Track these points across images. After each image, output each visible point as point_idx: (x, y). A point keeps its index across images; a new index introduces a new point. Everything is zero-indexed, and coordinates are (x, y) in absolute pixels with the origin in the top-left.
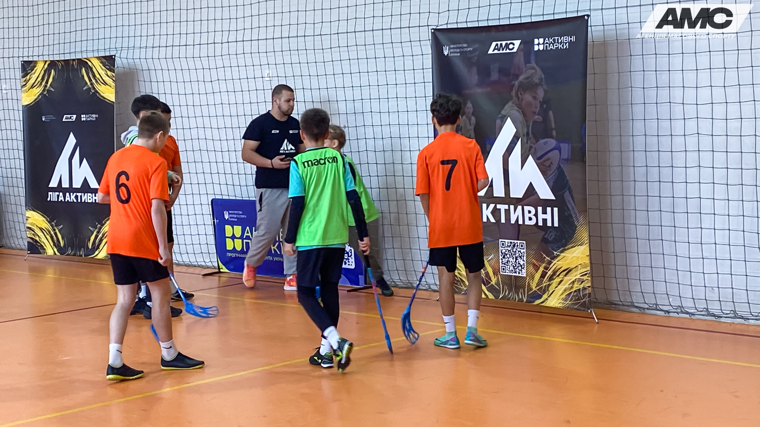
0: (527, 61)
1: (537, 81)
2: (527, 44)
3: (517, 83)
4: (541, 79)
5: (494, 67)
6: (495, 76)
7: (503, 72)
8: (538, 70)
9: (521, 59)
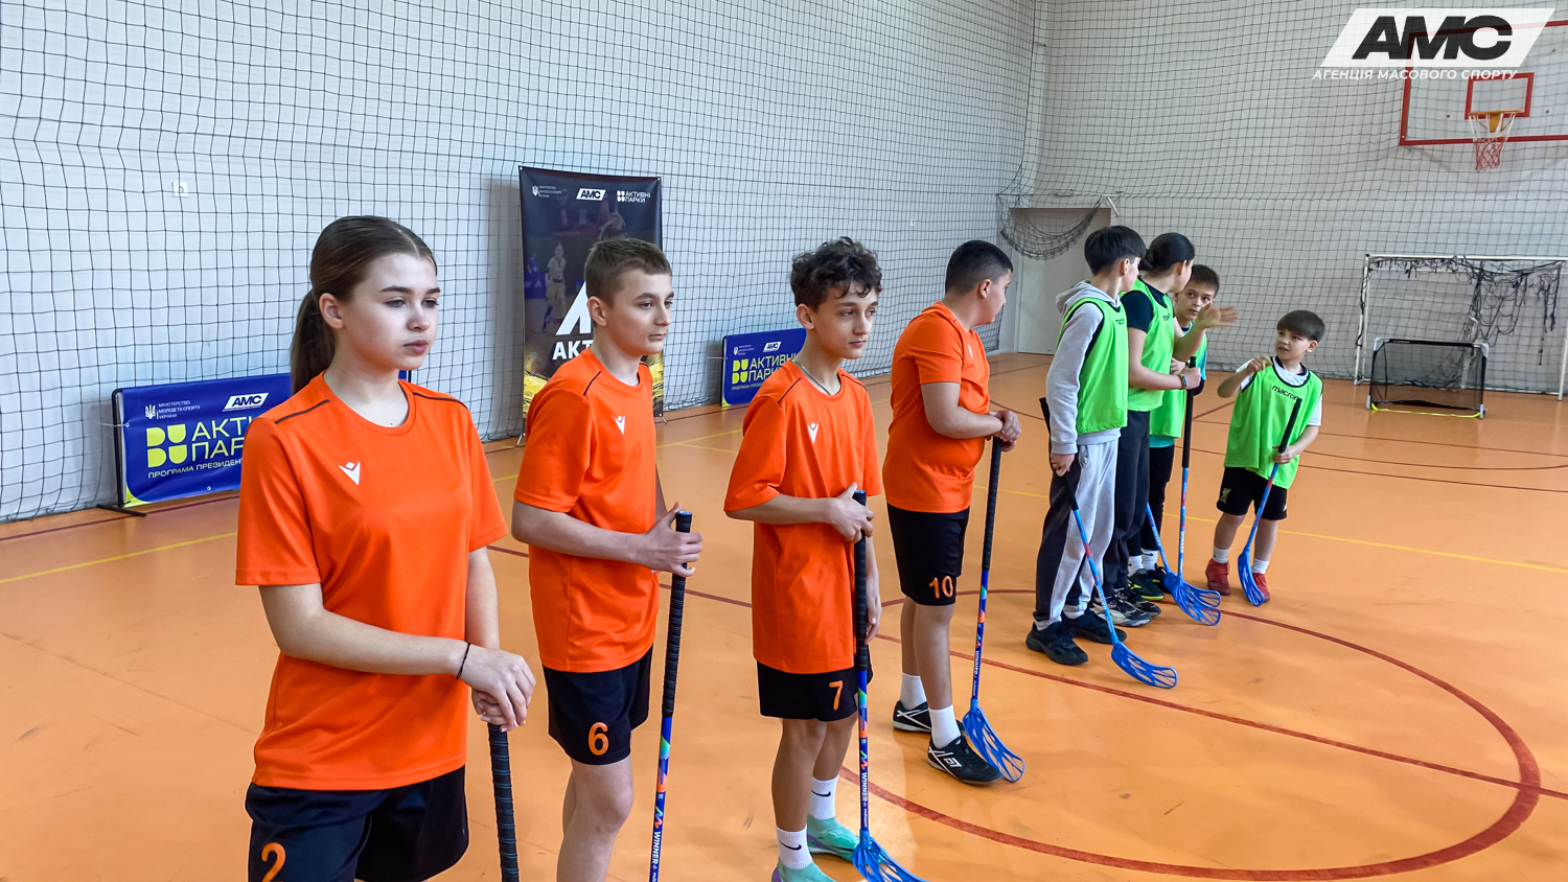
0: (612, 210)
1: (620, 228)
2: (611, 195)
3: (603, 228)
4: (623, 227)
5: (583, 213)
6: (583, 221)
7: (591, 217)
8: (621, 219)
9: (606, 207)
